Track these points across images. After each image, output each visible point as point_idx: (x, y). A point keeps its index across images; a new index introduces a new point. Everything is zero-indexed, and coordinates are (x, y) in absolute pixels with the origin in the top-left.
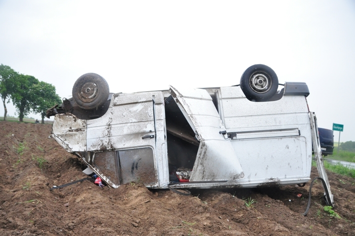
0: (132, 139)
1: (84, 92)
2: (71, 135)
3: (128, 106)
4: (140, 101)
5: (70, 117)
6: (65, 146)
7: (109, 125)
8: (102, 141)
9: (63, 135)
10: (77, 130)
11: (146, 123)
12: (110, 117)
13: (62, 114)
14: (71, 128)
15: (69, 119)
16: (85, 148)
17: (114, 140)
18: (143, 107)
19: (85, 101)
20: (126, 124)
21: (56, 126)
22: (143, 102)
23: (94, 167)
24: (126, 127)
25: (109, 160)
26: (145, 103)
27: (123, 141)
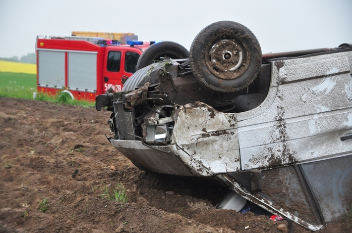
0: (323, 142)
1: (218, 60)
2: (207, 144)
3: (308, 82)
4: (328, 73)
5: (203, 108)
6: (195, 166)
7: (281, 120)
8: (270, 149)
9: (192, 144)
10: (217, 133)
11: (345, 112)
12: (278, 104)
13: (188, 106)
14: (204, 130)
15: (201, 114)
16: (237, 165)
17: (293, 146)
18: (334, 83)
19: (223, 77)
20: (310, 117)
21: (180, 128)
22: (333, 75)
23: (260, 198)
24: (313, 122)
25: (288, 182)
26: (338, 77)
27: (309, 147)
